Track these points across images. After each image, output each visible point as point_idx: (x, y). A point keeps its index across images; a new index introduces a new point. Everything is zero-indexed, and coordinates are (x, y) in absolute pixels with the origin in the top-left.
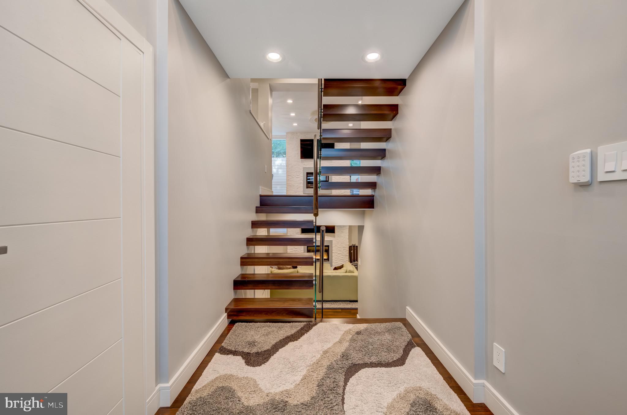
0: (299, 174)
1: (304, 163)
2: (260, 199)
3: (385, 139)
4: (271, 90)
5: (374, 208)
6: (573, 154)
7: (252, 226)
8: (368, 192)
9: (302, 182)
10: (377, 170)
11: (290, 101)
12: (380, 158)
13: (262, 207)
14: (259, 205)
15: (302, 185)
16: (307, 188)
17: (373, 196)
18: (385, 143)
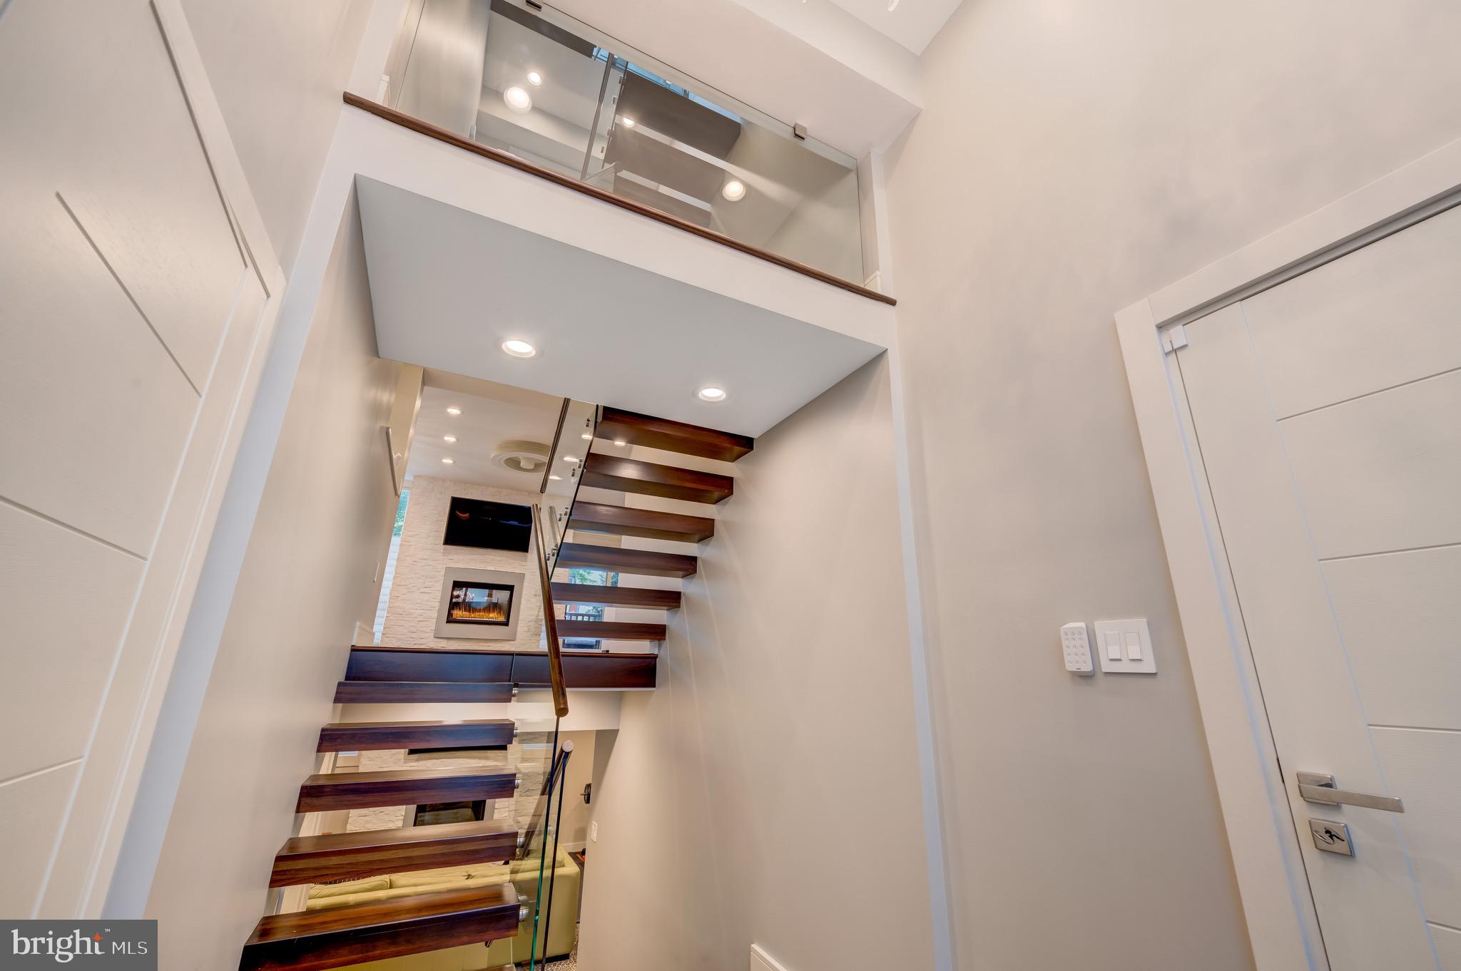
0: (430, 584)
1: (450, 557)
2: (350, 658)
3: (697, 537)
4: (424, 383)
5: (654, 687)
6: (1064, 627)
7: (320, 745)
8: (642, 647)
9: (437, 605)
10: (671, 599)
11: (454, 411)
12: (681, 576)
13: (351, 685)
14: (343, 680)
15: (435, 614)
16: (448, 622)
17: (654, 657)
18: (695, 545)
